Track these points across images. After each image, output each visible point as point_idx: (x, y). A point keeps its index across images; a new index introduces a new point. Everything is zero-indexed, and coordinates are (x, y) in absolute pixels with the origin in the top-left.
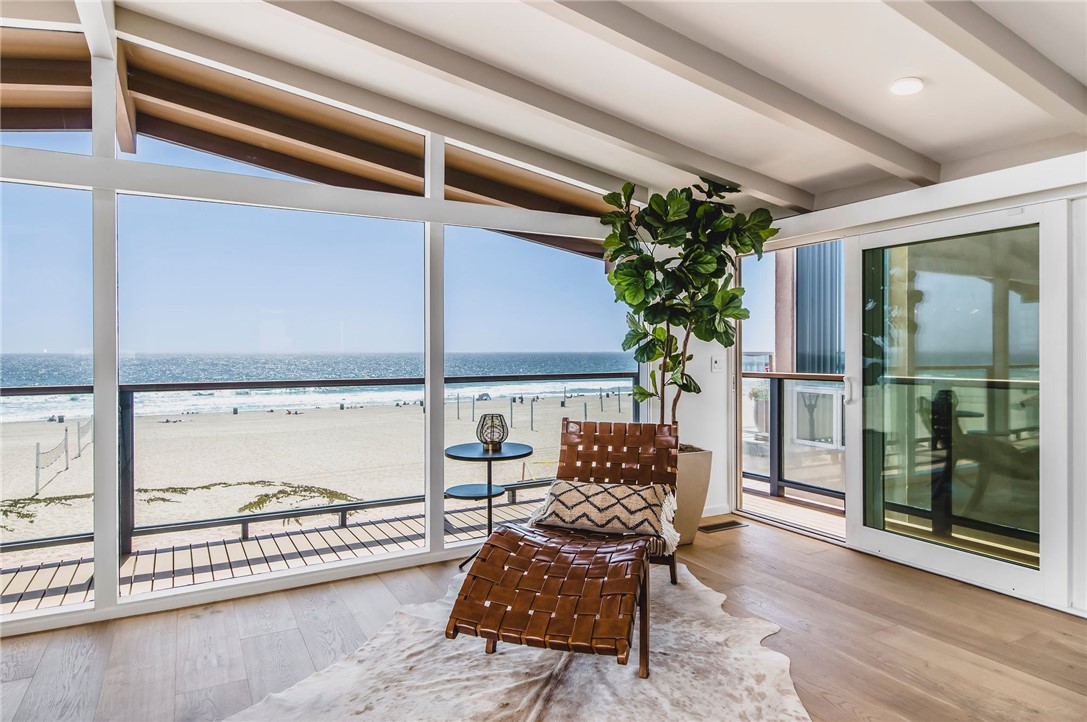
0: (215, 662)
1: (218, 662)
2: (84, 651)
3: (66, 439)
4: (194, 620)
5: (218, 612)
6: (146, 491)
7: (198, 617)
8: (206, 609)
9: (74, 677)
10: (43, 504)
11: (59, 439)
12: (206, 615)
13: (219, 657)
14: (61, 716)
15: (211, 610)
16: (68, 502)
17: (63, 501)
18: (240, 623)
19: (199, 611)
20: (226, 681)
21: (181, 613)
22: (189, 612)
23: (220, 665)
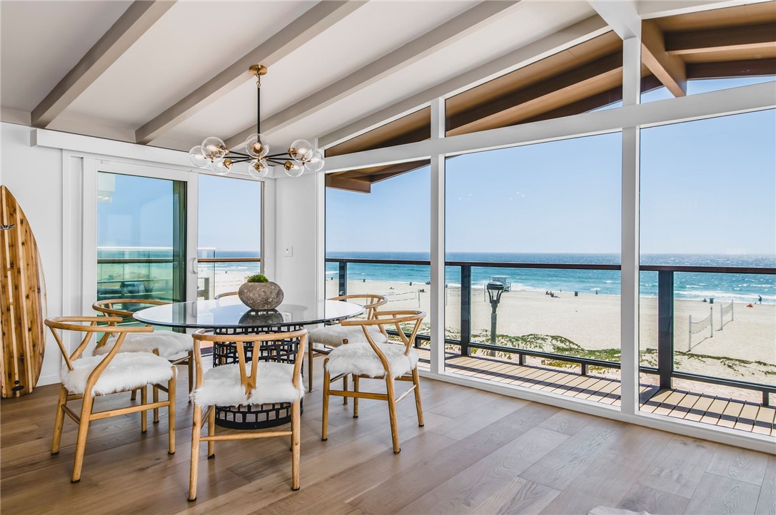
0: (675, 477)
1: (678, 479)
2: (604, 434)
3: (711, 315)
4: (682, 445)
5: (702, 447)
6: (765, 364)
7: (685, 444)
8: (695, 441)
9: (589, 445)
10: (686, 357)
11: (706, 315)
12: (692, 446)
13: (681, 475)
14: (571, 461)
15: (698, 443)
16: (704, 359)
17: (700, 358)
18: (714, 461)
19: (689, 441)
20: (674, 493)
21: (676, 437)
22: (681, 438)
23: (678, 480)
